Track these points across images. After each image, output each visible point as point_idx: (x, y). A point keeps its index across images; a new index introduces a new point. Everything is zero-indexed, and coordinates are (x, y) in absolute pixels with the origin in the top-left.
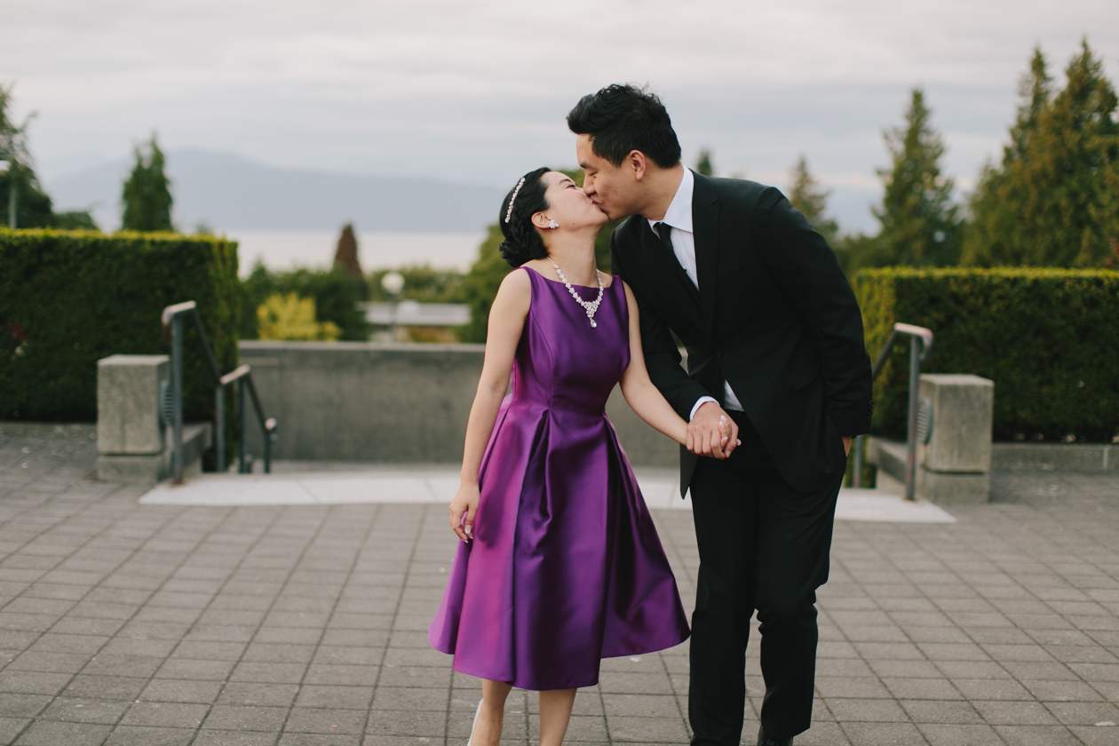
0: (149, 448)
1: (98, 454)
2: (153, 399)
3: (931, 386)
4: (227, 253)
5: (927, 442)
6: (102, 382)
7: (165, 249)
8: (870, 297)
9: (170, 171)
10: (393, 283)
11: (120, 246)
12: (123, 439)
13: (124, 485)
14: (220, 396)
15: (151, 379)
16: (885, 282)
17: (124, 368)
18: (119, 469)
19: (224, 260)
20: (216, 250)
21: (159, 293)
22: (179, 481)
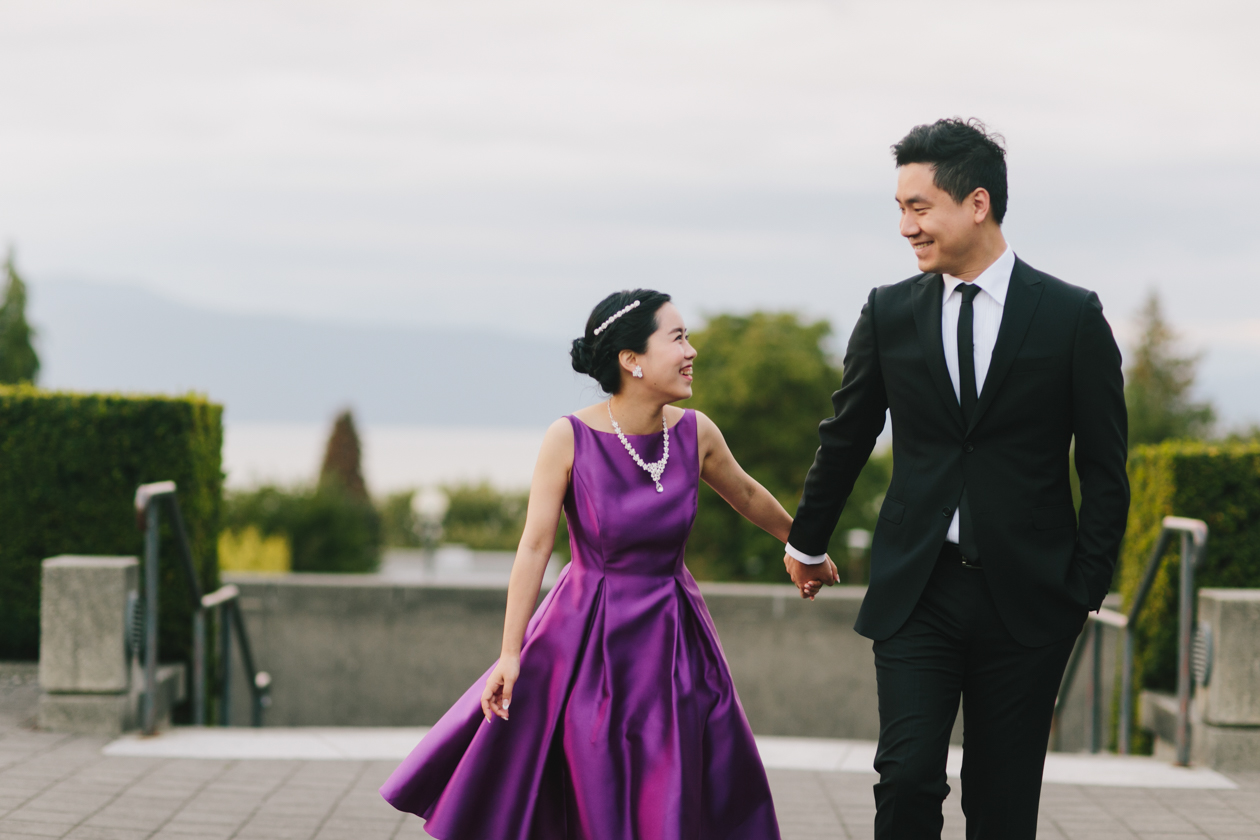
0: (113, 683)
1: (39, 691)
2: (118, 615)
3: (1211, 602)
4: (211, 419)
5: (1206, 683)
6: (48, 591)
7: (126, 411)
8: (1144, 485)
9: (37, 313)
10: (430, 505)
11: (63, 406)
12: (75, 671)
13: (77, 735)
14: (199, 623)
15: (116, 587)
16: (1162, 463)
17: (80, 572)
18: (68, 713)
19: (206, 429)
20: (197, 413)
21: (117, 474)
22: (150, 732)
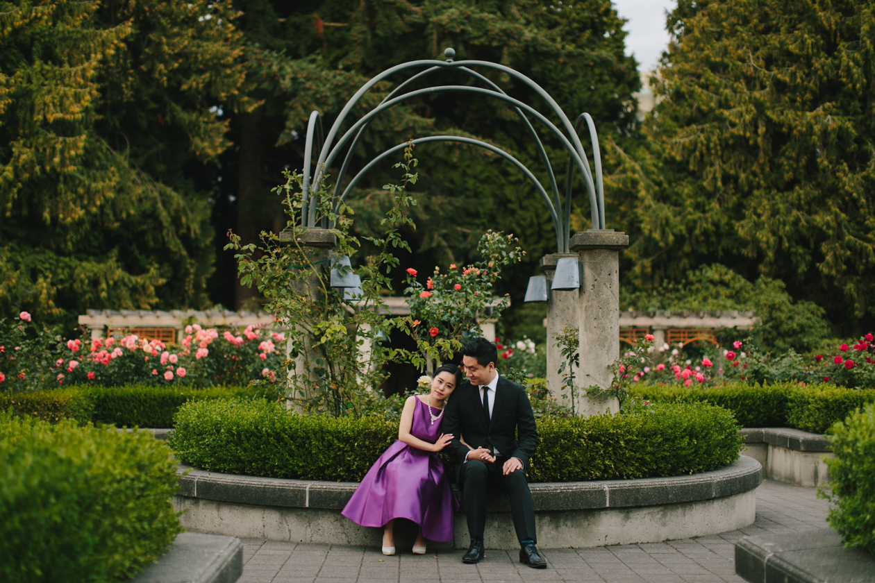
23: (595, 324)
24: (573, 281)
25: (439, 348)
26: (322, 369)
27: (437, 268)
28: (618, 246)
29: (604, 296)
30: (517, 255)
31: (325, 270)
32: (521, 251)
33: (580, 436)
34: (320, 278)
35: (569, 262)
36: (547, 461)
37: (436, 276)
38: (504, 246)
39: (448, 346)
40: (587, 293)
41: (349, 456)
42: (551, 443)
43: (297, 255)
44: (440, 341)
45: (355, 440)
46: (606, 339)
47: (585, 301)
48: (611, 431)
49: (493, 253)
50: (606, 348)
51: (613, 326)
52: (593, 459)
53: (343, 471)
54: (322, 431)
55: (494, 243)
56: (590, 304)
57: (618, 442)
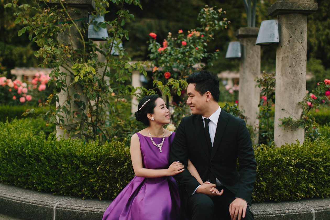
23: (290, 71)
24: (274, 37)
25: (170, 86)
26: (81, 102)
27: (170, 33)
28: (310, 11)
29: (297, 49)
30: (224, 24)
31: (84, 26)
32: (227, 21)
33: (288, 164)
34: (79, 31)
35: (271, 23)
36: (261, 185)
37: (169, 39)
38: (216, 16)
39: (178, 85)
40: (284, 47)
41: (93, 178)
42: (264, 170)
43: (62, 13)
44: (171, 81)
45: (98, 164)
46: (298, 82)
47: (282, 53)
48: (314, 159)
49: (209, 21)
50: (298, 89)
51: (303, 73)
52: (299, 183)
53: (88, 190)
54: (72, 155)
55: (209, 15)
56: (286, 55)
57: (318, 168)
